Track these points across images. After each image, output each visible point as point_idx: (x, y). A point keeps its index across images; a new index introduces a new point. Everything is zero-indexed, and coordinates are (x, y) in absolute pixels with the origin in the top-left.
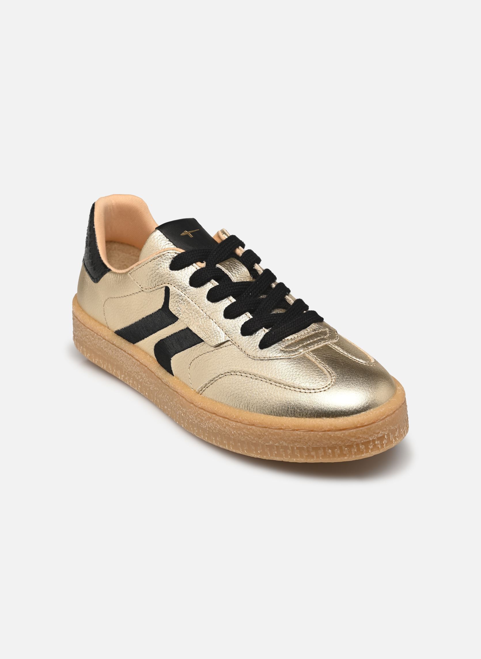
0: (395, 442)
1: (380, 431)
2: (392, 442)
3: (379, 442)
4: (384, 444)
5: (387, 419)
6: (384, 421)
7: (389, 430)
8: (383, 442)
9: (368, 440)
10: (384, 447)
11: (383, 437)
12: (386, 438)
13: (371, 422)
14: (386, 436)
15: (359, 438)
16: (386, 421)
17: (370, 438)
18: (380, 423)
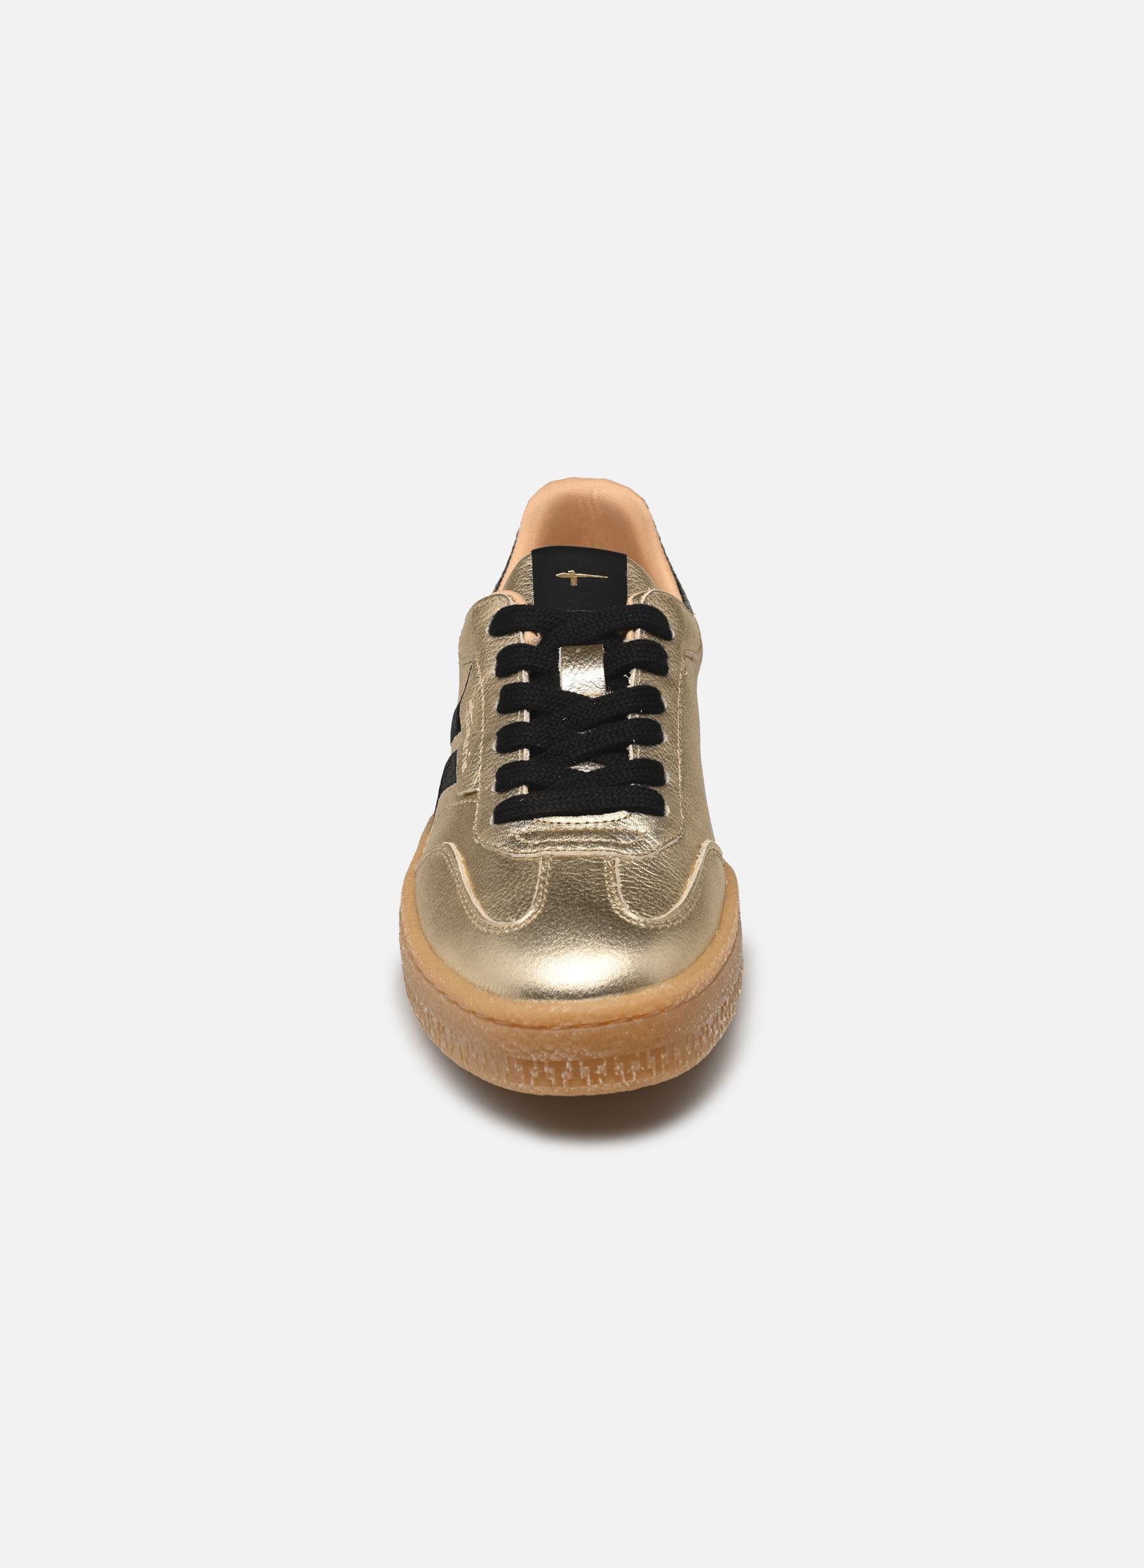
0: (592, 1084)
1: (555, 1049)
2: (584, 1082)
3: (551, 1071)
4: (563, 1080)
5: (576, 1030)
6: (567, 1032)
7: (579, 1055)
8: (561, 1075)
9: (529, 1059)
10: (563, 1086)
11: (563, 1063)
12: (568, 1069)
13: (537, 1024)
14: (568, 1064)
15: (512, 1047)
16: (571, 1034)
17: (532, 1056)
18: (557, 1033)
